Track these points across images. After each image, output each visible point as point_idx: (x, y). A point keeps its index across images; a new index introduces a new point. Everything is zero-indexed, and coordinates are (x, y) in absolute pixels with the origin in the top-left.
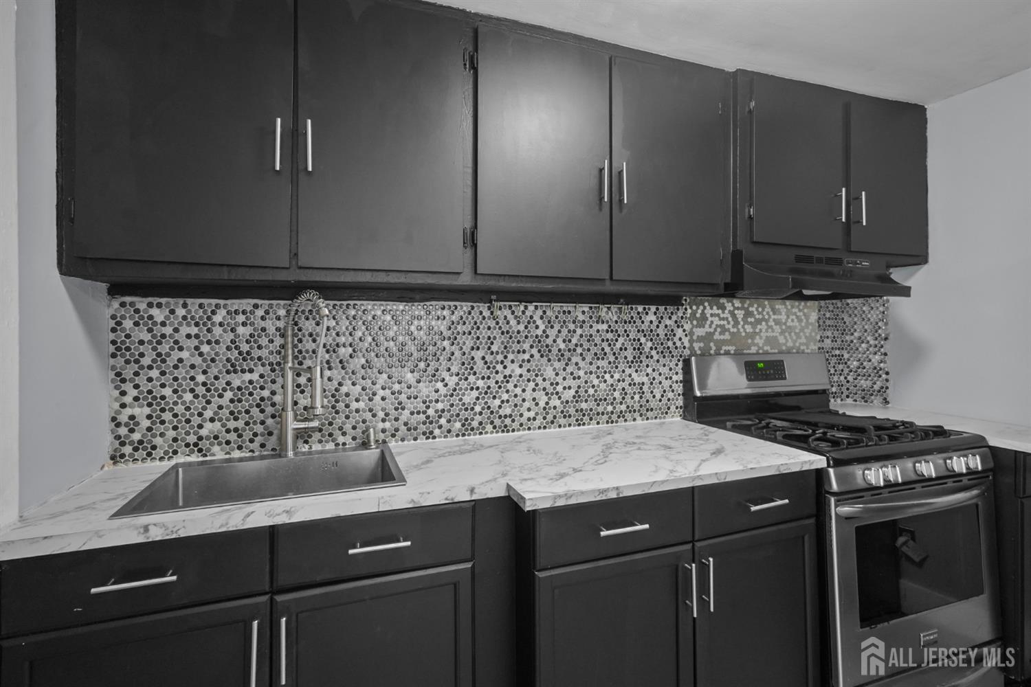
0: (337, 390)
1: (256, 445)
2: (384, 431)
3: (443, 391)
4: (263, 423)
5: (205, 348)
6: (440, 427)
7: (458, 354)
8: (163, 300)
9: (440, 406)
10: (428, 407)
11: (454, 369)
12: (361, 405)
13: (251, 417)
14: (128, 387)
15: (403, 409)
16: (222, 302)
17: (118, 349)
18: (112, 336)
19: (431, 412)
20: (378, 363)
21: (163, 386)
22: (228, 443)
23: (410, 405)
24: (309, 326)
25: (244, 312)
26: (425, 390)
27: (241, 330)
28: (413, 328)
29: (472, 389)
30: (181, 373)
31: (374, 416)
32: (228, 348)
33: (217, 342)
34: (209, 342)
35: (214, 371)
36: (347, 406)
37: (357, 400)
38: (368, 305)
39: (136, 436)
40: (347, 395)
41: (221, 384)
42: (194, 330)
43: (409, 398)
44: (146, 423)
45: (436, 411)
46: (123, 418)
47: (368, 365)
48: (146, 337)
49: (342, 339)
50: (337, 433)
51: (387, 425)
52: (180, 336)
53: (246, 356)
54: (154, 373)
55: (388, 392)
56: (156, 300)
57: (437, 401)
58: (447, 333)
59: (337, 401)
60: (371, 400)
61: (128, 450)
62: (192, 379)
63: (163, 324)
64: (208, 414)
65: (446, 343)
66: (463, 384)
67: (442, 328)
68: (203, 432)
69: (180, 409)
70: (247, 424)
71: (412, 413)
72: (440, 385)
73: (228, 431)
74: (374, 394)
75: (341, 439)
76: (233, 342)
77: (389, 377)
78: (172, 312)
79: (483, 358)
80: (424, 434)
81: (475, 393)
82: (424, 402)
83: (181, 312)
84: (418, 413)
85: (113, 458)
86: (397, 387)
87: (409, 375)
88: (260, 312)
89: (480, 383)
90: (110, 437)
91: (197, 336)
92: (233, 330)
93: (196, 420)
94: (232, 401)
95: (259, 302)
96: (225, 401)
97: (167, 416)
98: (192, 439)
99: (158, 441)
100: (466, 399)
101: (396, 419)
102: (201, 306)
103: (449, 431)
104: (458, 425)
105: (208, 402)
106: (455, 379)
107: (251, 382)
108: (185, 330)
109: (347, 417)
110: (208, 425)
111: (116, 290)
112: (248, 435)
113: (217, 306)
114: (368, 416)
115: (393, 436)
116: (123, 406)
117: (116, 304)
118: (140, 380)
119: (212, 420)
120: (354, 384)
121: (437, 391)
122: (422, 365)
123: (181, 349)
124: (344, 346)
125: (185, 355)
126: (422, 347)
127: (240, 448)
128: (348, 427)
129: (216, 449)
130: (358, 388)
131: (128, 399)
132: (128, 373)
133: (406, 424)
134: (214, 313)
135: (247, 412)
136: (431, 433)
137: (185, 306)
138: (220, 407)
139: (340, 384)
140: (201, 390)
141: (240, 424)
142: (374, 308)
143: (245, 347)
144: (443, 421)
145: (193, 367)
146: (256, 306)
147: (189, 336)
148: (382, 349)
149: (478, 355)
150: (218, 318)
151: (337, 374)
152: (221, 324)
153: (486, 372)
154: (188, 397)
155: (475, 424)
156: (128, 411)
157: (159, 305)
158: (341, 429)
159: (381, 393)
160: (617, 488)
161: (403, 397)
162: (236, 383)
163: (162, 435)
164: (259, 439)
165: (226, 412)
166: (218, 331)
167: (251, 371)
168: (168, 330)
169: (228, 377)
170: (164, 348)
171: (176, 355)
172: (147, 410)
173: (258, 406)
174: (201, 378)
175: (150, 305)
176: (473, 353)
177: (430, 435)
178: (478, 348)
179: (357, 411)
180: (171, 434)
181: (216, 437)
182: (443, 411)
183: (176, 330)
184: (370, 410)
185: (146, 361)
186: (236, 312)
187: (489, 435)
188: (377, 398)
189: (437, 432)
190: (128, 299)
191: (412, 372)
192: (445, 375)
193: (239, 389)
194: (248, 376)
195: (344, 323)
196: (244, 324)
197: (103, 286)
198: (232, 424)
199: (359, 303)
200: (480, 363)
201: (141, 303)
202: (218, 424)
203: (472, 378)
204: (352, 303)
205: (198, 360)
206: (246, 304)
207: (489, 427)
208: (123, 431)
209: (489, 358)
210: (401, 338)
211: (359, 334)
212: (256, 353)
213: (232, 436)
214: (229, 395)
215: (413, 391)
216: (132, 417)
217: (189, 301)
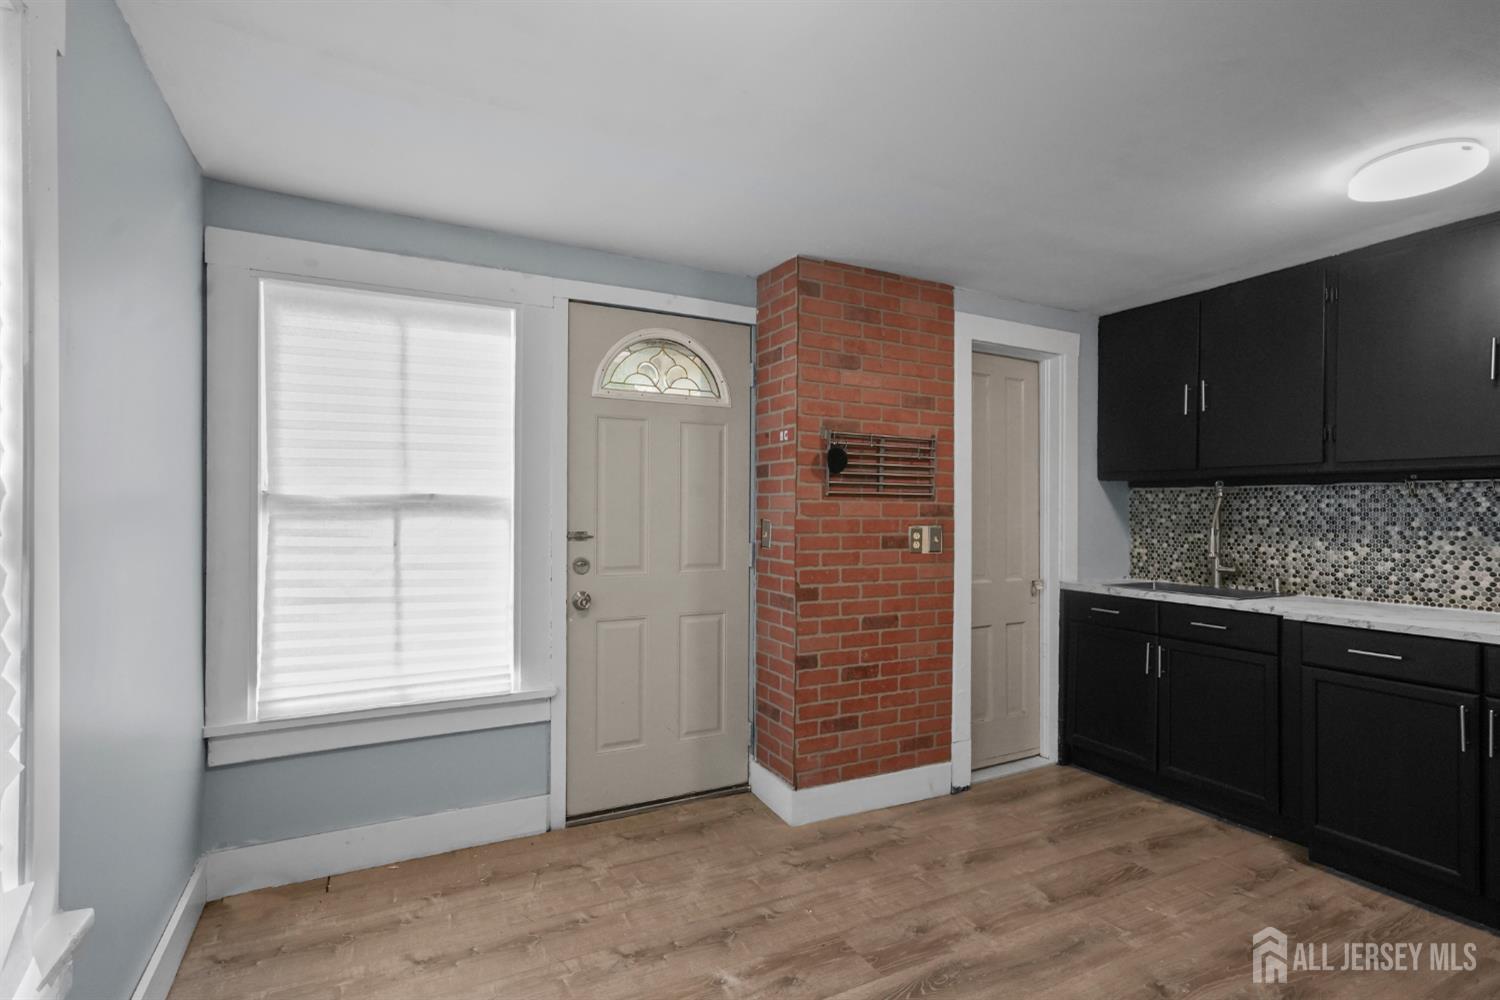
0: (1257, 549)
1: (1201, 580)
2: (1295, 584)
3: (1353, 558)
4: (1206, 566)
5: (1174, 517)
6: (1350, 589)
7: (1370, 528)
8: (1152, 489)
9: (1350, 571)
10: (1337, 571)
11: (1366, 541)
12: (1275, 562)
13: (1199, 562)
14: (1137, 537)
15: (1312, 569)
16: (1183, 489)
17: (1133, 516)
18: (1130, 509)
19: (1340, 575)
20: (1290, 532)
21: (1153, 538)
22: (1186, 575)
23: (1319, 567)
24: (1236, 503)
25: (1195, 495)
26: (1333, 556)
27: (1193, 506)
28: (1323, 505)
29: (1386, 560)
30: (1161, 531)
31: (1286, 571)
32: (1186, 517)
33: (1180, 514)
34: (1176, 513)
35: (1178, 531)
36: (1264, 562)
37: (1272, 558)
38: (1283, 488)
39: (1141, 564)
40: (1264, 553)
41: (1182, 539)
42: (1168, 506)
43: (1318, 561)
44: (1145, 558)
45: (1346, 575)
46: (1135, 554)
47: (1282, 533)
48: (1145, 510)
49: (1261, 513)
50: (1256, 580)
51: (1298, 580)
52: (1161, 510)
53: (1196, 523)
54: (1149, 530)
55: (1299, 555)
56: (1148, 489)
57: (1346, 567)
58: (1358, 510)
59: (1256, 557)
60: (1283, 559)
61: (1137, 571)
62: (1167, 535)
63: (1153, 503)
64: (1175, 556)
65: (1357, 518)
66: (1376, 555)
67: (1354, 506)
68: (1173, 567)
69: (1161, 552)
70: (1197, 565)
71: (1321, 574)
72: (1350, 554)
73: (1186, 568)
74: (1286, 555)
75: (1259, 585)
76: (1189, 513)
77: (1300, 543)
78: (1157, 496)
79: (1401, 533)
80: (1333, 592)
81: (1390, 564)
82: (1333, 566)
83: (1161, 496)
84: (1327, 574)
85: (1131, 574)
86: (1307, 551)
87: (1319, 544)
88: (1204, 495)
89: (1397, 556)
90: (1129, 563)
91: (1169, 510)
92: (1189, 506)
93: (1169, 560)
94: (1188, 550)
95: (1204, 488)
96: (1184, 550)
97: (1155, 555)
98: (1167, 570)
99: (1151, 568)
100: (1380, 569)
101: (1306, 577)
102: (1172, 492)
103: (1360, 594)
104: (1370, 590)
105: (1175, 549)
106: (1367, 550)
107: (1199, 539)
108: (1163, 506)
109: (1264, 570)
110: (1175, 563)
111: (1132, 485)
112: (1197, 573)
113: (1180, 492)
114: (1282, 571)
115: (1303, 589)
116: (1135, 547)
117: (1131, 492)
118: (1143, 534)
119: (1177, 560)
120: (1270, 546)
121: (1346, 558)
122: (1331, 536)
123: (1161, 517)
124: (1263, 518)
125: (1163, 520)
126: (1332, 521)
127: (1193, 580)
128: (1265, 576)
129: (1179, 578)
130: (1273, 550)
131: (1137, 544)
132: (1137, 530)
133: (1315, 582)
134: (1178, 496)
135: (1197, 558)
136: (1340, 592)
137: (1163, 492)
138: (1182, 553)
139: (1259, 545)
140: (1171, 542)
141: (1193, 565)
142: (1288, 490)
143: (1196, 517)
144: (1353, 584)
145: (1167, 528)
146: (1202, 491)
147: (1165, 510)
148: (1295, 521)
149: (1394, 530)
150: (1180, 499)
151: (1257, 538)
152: (1182, 503)
153: (1403, 545)
154: (1165, 545)
155: (1390, 592)
156: (1137, 550)
157: (1151, 492)
158: (1259, 577)
159: (1293, 555)
160: (1368, 622)
161: (1313, 560)
162: (1191, 539)
163: (1153, 566)
164: (1203, 576)
165: (1184, 557)
166: (1180, 506)
167: (1199, 532)
168: (1155, 506)
169: (1187, 535)
170: (1153, 517)
171: (1159, 520)
172: (1145, 551)
173: (1204, 555)
174: (1171, 535)
175: (1146, 492)
176: (1389, 528)
177: (1339, 594)
178: (1394, 524)
179: (1272, 566)
180: (1157, 566)
181: (1179, 571)
182: (1353, 576)
183: (1159, 506)
184: (1283, 567)
185: (1145, 523)
186: (1191, 495)
187: (1407, 605)
188: (1289, 559)
189: (1346, 592)
190: (1137, 489)
191: (1321, 540)
192: (1356, 546)
193: (1193, 543)
194: (1197, 536)
195: (1263, 501)
196: (1195, 502)
197: (1126, 483)
198: (1188, 565)
199: (1274, 486)
200: (1396, 537)
201: (1142, 491)
202: (1180, 564)
203: (1386, 551)
204: (1269, 487)
205: (1169, 524)
206: (1196, 490)
207: (1408, 598)
208: (1135, 560)
209: (1407, 533)
210: (1312, 514)
211: (1274, 509)
212: (1203, 521)
213: (1188, 572)
214: (1186, 546)
215: (1323, 556)
216: (1139, 554)
217: (1166, 489)
